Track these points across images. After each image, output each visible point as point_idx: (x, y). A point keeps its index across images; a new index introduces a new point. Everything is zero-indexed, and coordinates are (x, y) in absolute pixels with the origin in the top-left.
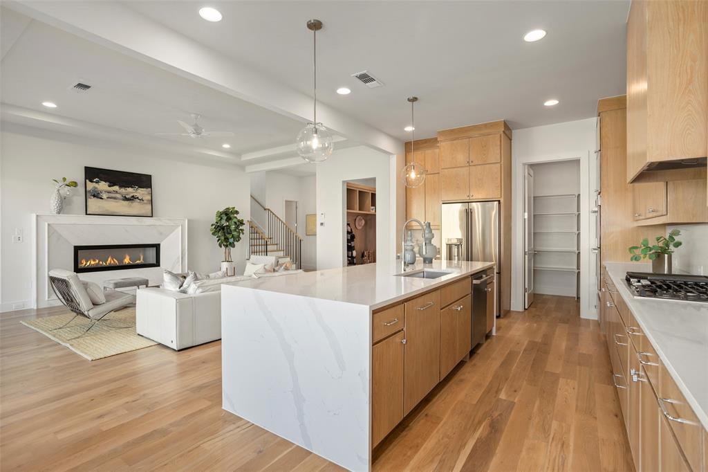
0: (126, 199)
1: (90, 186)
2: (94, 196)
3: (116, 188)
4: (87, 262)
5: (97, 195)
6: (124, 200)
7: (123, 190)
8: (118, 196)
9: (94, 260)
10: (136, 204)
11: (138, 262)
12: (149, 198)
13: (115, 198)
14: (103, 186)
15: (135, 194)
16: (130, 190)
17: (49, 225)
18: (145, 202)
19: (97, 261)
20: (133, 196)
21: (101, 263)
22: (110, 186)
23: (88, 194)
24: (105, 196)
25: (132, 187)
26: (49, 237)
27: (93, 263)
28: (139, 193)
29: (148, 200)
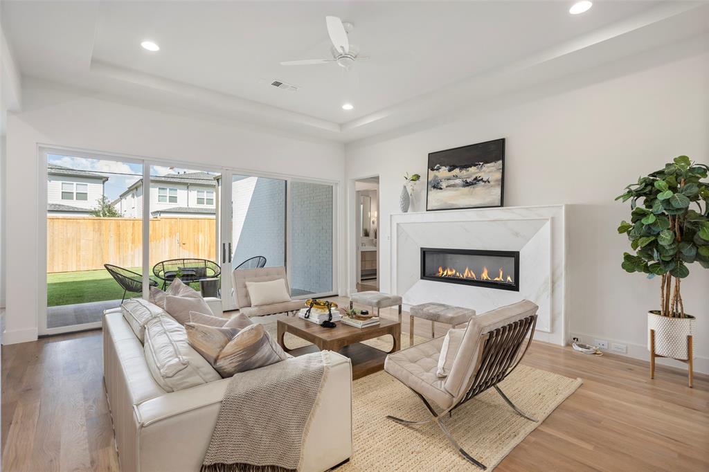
0: (467, 184)
1: (432, 174)
2: (434, 187)
3: (456, 171)
4: (444, 271)
5: (436, 186)
6: (464, 186)
7: (464, 172)
8: (458, 181)
9: (451, 270)
10: (479, 188)
11: (497, 279)
12: (499, 176)
13: (454, 186)
14: (443, 172)
15: (478, 175)
16: (473, 169)
17: (398, 224)
18: (492, 183)
19: (454, 272)
20: (476, 179)
21: (458, 274)
22: (450, 171)
23: (430, 186)
24: (444, 185)
25: (475, 165)
26: (398, 237)
27: (450, 273)
28: (484, 171)
29: (497, 181)
